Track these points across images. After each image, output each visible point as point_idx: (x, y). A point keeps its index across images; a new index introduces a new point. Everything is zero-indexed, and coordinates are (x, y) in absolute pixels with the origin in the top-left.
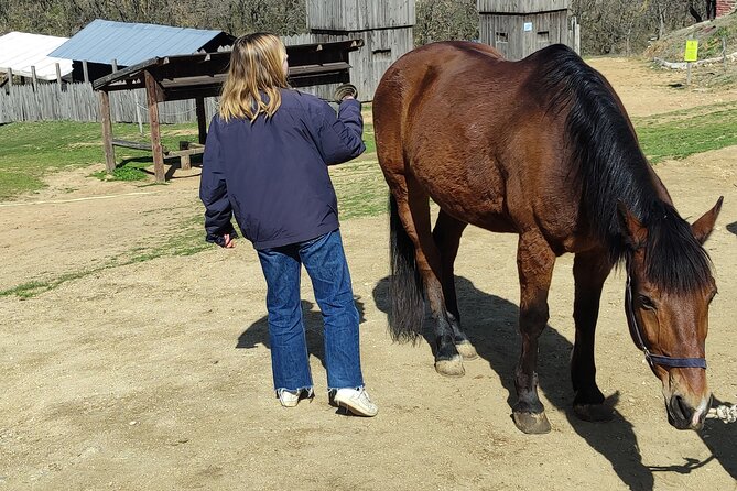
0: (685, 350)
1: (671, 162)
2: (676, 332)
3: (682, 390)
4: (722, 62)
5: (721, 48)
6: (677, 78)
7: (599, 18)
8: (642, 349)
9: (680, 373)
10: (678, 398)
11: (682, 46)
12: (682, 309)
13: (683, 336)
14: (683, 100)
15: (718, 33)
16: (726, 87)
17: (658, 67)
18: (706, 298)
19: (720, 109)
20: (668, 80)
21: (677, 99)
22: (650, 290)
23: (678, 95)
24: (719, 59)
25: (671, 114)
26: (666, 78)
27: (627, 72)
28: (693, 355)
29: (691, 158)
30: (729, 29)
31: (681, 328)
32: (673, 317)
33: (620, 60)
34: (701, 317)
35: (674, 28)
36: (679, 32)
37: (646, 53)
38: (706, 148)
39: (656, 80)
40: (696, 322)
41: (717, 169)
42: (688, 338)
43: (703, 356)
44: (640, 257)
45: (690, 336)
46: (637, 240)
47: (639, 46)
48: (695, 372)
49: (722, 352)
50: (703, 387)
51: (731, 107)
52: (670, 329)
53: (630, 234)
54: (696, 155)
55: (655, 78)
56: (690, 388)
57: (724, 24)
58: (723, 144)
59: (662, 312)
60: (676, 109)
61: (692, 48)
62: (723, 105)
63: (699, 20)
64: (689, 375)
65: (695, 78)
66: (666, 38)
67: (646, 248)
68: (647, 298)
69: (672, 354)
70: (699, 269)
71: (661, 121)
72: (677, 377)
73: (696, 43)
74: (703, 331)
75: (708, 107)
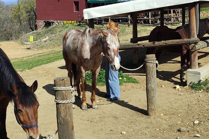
0: (31, 123)
1: (27, 70)
2: (29, 118)
3: (32, 134)
4: (40, 42)
5: (39, 38)
6: (28, 46)
7: (5, 30)
8: (20, 124)
9: (31, 130)
10: (31, 137)
11: (29, 38)
12: (30, 111)
13: (31, 119)
14: (30, 53)
15: (39, 34)
16: (42, 48)
17: (23, 44)
18: (36, 107)
19: (40, 55)
20: (26, 47)
21: (29, 52)
22: (20, 107)
23: (29, 51)
24: (39, 41)
25: (27, 57)
26: (25, 47)
27: (14, 45)
28: (34, 124)
29: (32, 69)
30: (41, 33)
31: (30, 117)
32: (27, 114)
33: (12, 42)
34: (35, 113)
35: (27, 33)
36: (28, 34)
37: (19, 40)
38: (37, 66)
39: (23, 47)
40: (34, 114)
41: (40, 71)
42: (32, 119)
43: (37, 124)
44: (17, 98)
45: (33, 118)
46: (16, 93)
47: (17, 38)
48: (35, 128)
49: (43, 122)
50: (38, 132)
51: (43, 54)
52: (27, 117)
53: (14, 91)
54: (34, 68)
55: (22, 47)
56: (34, 133)
57: (40, 31)
58: (41, 64)
59: (24, 113)
60: (29, 55)
61: (31, 39)
62: (41, 53)
63: (33, 30)
64: (33, 129)
65: (33, 46)
66: (24, 36)
67: (18, 95)
68: (20, 109)
69: (29, 125)
70: (33, 99)
71: (25, 59)
72: (30, 131)
73: (32, 37)
74: (36, 117)
75: (37, 54)
